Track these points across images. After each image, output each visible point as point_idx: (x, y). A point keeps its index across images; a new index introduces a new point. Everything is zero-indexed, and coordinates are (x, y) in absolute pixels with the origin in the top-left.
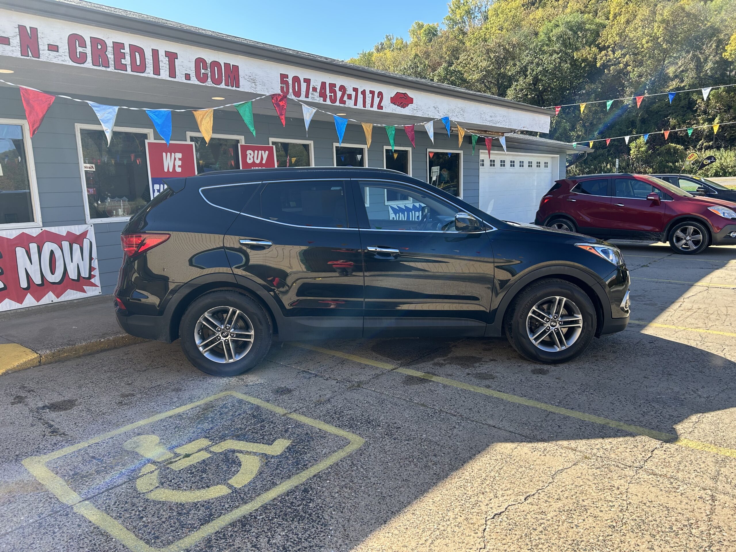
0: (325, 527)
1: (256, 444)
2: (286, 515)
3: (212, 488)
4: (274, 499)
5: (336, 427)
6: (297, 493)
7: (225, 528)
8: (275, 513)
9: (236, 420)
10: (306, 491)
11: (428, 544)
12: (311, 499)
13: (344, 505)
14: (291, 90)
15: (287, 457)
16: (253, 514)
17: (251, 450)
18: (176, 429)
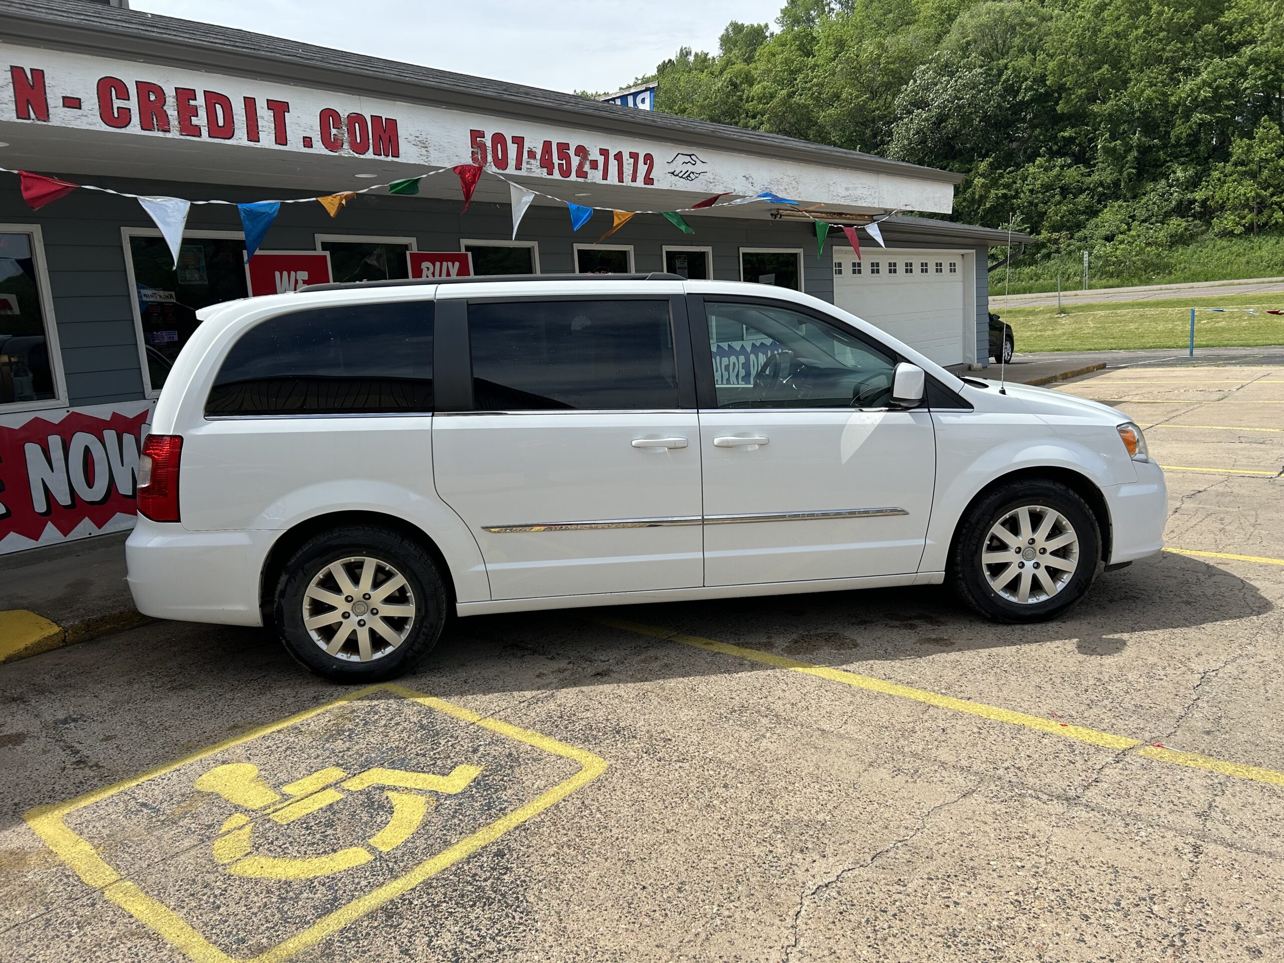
0: (527, 915)
1: (422, 775)
2: (463, 896)
3: (340, 852)
4: (444, 870)
5: (560, 740)
6: (485, 859)
7: (358, 922)
8: (445, 894)
9: (391, 734)
10: (500, 854)
11: (699, 941)
12: (507, 869)
13: (562, 877)
14: (490, 158)
15: (472, 796)
16: (408, 896)
17: (413, 786)
18: (288, 752)
